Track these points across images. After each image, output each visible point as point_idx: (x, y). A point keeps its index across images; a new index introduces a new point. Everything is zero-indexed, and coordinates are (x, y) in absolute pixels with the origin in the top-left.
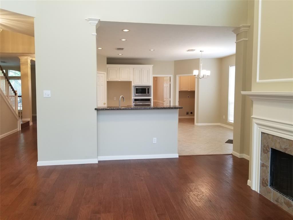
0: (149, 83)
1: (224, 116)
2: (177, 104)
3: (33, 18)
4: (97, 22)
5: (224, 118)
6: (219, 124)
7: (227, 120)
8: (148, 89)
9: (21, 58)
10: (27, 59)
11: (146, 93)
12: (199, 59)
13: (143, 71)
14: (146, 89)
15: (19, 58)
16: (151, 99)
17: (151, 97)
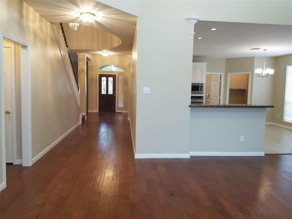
0: (203, 80)
1: (278, 115)
2: (227, 103)
3: (136, 17)
4: (196, 21)
5: (278, 117)
6: (272, 123)
7: (283, 119)
8: (202, 87)
9: (78, 54)
10: (84, 56)
11: (199, 91)
12: (254, 57)
13: (197, 68)
14: (199, 86)
15: (77, 54)
16: (204, 96)
17: (204, 94)
